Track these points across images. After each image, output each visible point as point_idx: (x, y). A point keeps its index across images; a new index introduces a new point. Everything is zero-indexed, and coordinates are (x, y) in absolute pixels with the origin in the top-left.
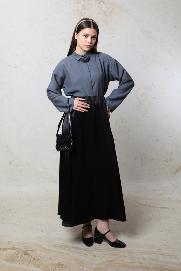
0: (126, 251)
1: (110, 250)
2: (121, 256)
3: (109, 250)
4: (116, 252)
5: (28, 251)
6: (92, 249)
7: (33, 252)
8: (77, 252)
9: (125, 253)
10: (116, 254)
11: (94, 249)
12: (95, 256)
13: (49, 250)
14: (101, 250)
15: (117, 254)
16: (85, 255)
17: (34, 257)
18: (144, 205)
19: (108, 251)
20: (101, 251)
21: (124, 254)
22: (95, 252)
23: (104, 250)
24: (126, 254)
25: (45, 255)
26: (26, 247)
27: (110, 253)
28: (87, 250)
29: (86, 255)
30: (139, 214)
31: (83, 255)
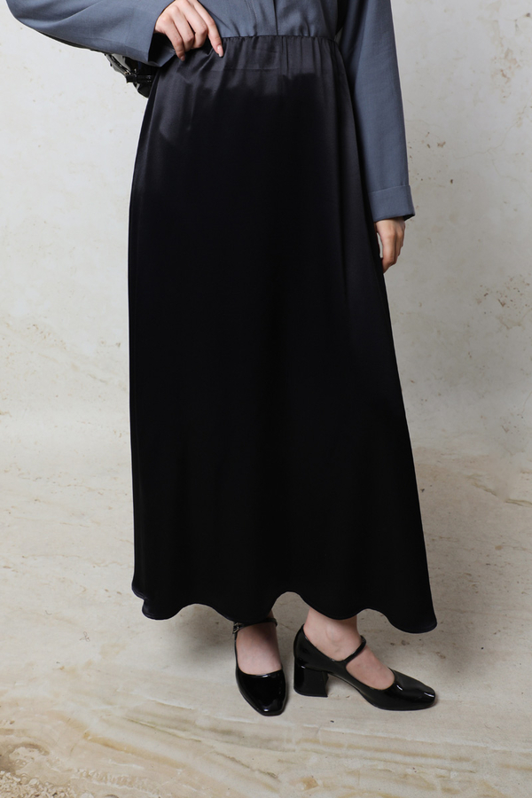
0: (454, 759)
1: (381, 751)
2: (430, 787)
3: (377, 750)
4: (405, 764)
5: (16, 746)
6: (298, 743)
7: (35, 754)
8: (233, 759)
9: (450, 770)
10: (406, 776)
11: (307, 741)
12: (310, 783)
13: (106, 745)
14: (339, 746)
15: (410, 771)
16: (268, 780)
17: (36, 787)
18: (515, 502)
19: (369, 754)
20: (338, 756)
21: (443, 772)
22: (314, 759)
23: (350, 747)
24: (453, 775)
25: (88, 776)
26: (8, 726)
27: (381, 766)
28: (276, 749)
29: (272, 775)
30: (499, 548)
31: (257, 774)
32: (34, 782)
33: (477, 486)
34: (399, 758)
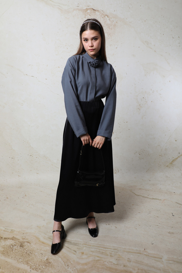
0: (114, 249)
1: (99, 247)
2: (107, 255)
3: (98, 247)
4: (103, 250)
5: (25, 242)
6: (82, 245)
7: (28, 244)
8: (68, 247)
9: (112, 252)
10: (103, 252)
11: (84, 244)
12: (83, 253)
13: (43, 243)
14: (91, 246)
15: (104, 252)
16: (74, 252)
17: (27, 251)
18: (138, 195)
19: (96, 248)
20: (90, 248)
21: (111, 252)
22: (85, 248)
23: (93, 246)
24: (113, 253)
25: (38, 249)
26: (24, 238)
27: (98, 250)
28: (77, 246)
29: (75, 251)
30: (133, 205)
31: (72, 251)
32: (27, 250)
33: (131, 192)
34: (102, 249)
